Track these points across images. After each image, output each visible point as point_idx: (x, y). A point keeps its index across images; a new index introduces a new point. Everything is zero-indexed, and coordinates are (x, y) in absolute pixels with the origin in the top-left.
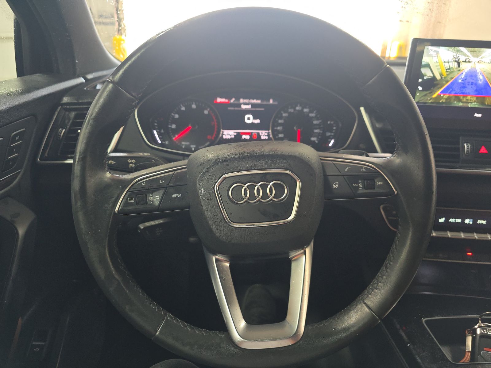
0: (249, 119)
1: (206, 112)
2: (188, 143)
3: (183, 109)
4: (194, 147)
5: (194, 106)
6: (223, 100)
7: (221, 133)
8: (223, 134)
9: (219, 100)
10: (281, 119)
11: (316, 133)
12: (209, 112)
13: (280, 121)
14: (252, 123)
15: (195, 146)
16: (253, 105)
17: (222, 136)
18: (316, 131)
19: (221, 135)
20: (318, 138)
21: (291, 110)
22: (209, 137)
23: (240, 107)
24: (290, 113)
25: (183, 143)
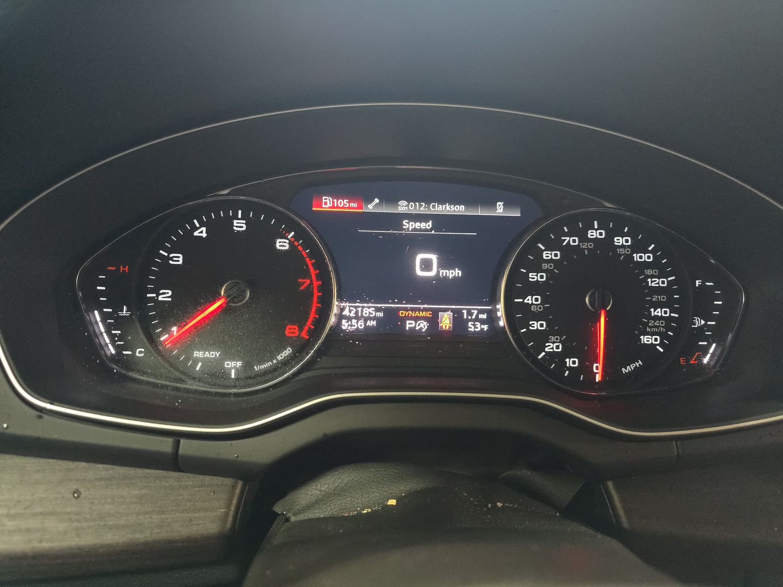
0: (426, 265)
1: (282, 245)
2: (214, 354)
3: (202, 232)
4: (235, 368)
5: (240, 225)
6: (344, 204)
7: (335, 310)
8: (340, 317)
9: (327, 203)
10: (538, 270)
11: (656, 318)
12: (291, 243)
13: (533, 277)
14: (439, 280)
15: (239, 364)
16: (440, 221)
17: (339, 323)
18: (658, 312)
19: (333, 320)
20: (663, 336)
21: (572, 241)
22: (291, 331)
23: (400, 227)
24: (567, 250)
25: (198, 354)
